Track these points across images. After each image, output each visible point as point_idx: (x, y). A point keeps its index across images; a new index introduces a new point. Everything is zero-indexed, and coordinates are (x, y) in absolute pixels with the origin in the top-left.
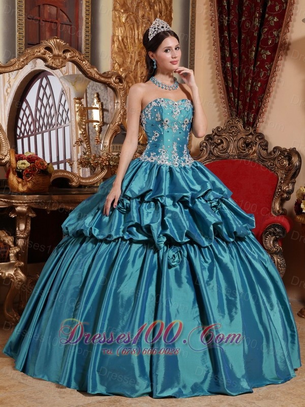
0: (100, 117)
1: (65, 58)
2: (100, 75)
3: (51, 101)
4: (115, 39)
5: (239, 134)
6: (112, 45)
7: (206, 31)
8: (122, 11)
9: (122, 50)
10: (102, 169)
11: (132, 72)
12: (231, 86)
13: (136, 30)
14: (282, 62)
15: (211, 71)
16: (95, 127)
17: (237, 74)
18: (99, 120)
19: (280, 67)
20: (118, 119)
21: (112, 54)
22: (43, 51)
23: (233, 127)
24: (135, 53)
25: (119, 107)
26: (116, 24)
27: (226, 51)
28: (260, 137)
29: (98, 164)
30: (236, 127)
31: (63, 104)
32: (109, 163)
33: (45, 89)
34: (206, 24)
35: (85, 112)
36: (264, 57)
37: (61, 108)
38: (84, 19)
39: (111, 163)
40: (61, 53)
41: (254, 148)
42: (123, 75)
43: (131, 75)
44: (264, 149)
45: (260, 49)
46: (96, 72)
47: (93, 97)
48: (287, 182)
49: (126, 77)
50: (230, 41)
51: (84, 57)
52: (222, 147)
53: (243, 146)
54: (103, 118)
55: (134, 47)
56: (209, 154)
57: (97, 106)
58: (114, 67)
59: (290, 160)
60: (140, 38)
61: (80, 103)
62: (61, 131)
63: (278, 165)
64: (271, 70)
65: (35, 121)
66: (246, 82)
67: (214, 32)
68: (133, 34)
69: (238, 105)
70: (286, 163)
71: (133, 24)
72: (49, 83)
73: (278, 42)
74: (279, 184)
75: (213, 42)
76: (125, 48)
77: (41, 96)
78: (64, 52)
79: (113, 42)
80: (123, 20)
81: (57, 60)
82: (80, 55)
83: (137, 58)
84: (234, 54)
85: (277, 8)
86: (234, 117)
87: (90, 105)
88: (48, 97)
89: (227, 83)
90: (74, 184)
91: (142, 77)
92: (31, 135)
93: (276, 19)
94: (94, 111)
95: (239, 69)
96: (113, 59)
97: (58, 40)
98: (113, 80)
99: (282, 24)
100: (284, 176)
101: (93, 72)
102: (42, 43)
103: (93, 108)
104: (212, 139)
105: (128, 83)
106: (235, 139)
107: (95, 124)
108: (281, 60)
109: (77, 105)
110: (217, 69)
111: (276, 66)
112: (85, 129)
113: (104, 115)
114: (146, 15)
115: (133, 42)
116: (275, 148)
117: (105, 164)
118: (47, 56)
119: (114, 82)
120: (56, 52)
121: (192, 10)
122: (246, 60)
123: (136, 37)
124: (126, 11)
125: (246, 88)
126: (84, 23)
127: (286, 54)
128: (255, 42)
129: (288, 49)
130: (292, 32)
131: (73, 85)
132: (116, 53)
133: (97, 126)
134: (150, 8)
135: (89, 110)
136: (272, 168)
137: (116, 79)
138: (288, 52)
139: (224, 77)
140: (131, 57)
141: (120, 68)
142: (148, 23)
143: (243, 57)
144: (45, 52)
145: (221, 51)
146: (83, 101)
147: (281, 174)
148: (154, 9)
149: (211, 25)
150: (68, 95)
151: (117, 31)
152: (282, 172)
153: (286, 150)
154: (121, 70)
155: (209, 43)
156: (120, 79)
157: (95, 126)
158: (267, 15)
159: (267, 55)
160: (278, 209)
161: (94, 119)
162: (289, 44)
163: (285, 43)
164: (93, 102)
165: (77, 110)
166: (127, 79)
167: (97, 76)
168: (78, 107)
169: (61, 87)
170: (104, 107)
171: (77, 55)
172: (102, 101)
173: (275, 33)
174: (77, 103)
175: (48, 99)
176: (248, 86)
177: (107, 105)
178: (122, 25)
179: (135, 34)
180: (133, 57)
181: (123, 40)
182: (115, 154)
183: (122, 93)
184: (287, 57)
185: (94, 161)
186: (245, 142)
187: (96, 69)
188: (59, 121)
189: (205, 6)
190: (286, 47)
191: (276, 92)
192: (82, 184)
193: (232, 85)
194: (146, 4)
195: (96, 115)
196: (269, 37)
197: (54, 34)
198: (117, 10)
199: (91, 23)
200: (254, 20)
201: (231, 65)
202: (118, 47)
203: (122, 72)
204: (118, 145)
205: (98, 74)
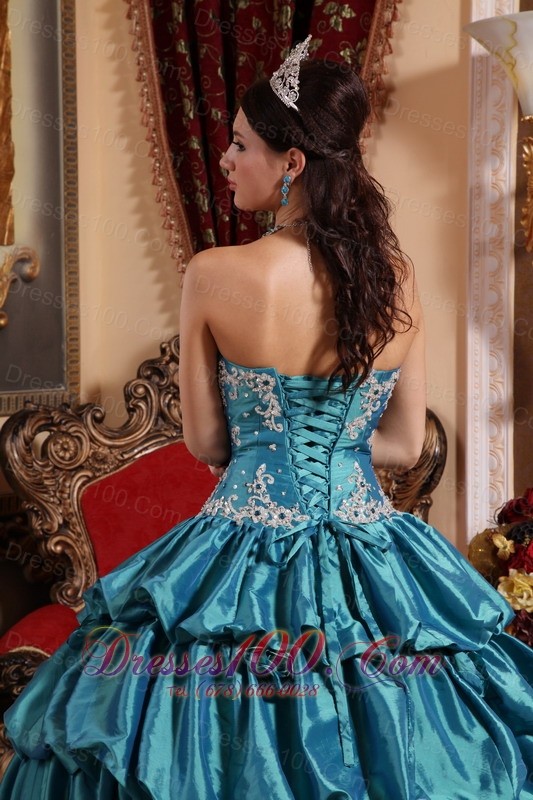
12: (206, 208)
27: (186, 101)
50: (196, 71)
56: (156, 420)
67: (140, 38)
75: (136, 69)
84: (214, 111)
89: (194, 198)
93: (347, 13)
99: (369, 27)
104: (161, 374)
110: (152, 155)
127: (381, 119)
129: (386, 103)
130: (401, 53)
138: (387, 113)
149: (129, 16)
155: (120, 70)
162: (390, 89)
163: (379, 86)
173: (345, 53)
184: (384, 129)
190: (384, 94)
193: (212, 206)
200: (280, 12)
201: (204, 143)
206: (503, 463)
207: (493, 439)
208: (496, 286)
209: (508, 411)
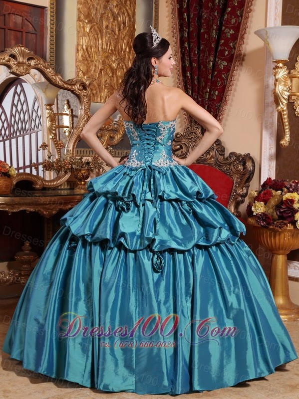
0: (70, 123)
1: (30, 66)
2: (64, 82)
3: (25, 107)
4: (80, 47)
5: (197, 140)
6: (76, 54)
8: (86, 21)
9: (86, 58)
10: (66, 173)
11: (95, 80)
12: (190, 94)
13: (100, 40)
14: (238, 72)
16: (65, 132)
17: (196, 83)
18: (69, 125)
19: (236, 77)
20: (82, 125)
21: (76, 62)
22: (7, 58)
23: (193, 133)
24: (99, 61)
25: (83, 113)
26: (80, 33)
27: (186, 61)
28: (217, 143)
29: (62, 168)
30: (195, 133)
31: (36, 110)
32: (72, 166)
33: (19, 96)
35: (55, 118)
36: (221, 67)
37: (34, 114)
38: (49, 28)
39: (74, 166)
40: (25, 61)
41: (211, 154)
42: (87, 83)
43: (95, 83)
44: (221, 155)
45: (217, 59)
46: (60, 79)
47: (63, 104)
48: (242, 185)
49: (90, 84)
50: (190, 52)
51: (48, 65)
52: (182, 152)
54: (73, 124)
55: (98, 56)
57: (68, 112)
58: (78, 75)
59: (244, 165)
60: (104, 47)
61: (51, 109)
62: (33, 136)
63: (233, 170)
64: (227, 80)
65: (10, 126)
66: (204, 91)
68: (97, 44)
70: (240, 167)
71: (97, 34)
72: (23, 90)
73: (234, 53)
74: (234, 188)
76: (89, 57)
77: (15, 102)
78: (29, 59)
79: (78, 51)
80: (88, 30)
81: (22, 68)
82: (45, 62)
83: (101, 66)
84: (193, 64)
85: (233, 21)
86: (193, 124)
87: (61, 111)
88: (22, 102)
89: (187, 91)
90: (38, 187)
91: (106, 84)
92: (7, 140)
93: (232, 32)
94: (64, 117)
95: (198, 79)
96: (77, 67)
97: (23, 48)
98: (77, 87)
99: (238, 36)
100: (239, 180)
101: (57, 79)
102: (6, 50)
103: (62, 114)
105: (92, 90)
106: (193, 144)
107: (65, 129)
108: (237, 70)
109: (48, 111)
110: (178, 78)
111: (232, 75)
112: (55, 134)
113: (74, 121)
114: (110, 26)
115: (97, 51)
116: (231, 153)
117: (68, 167)
118: (11, 63)
119: (78, 89)
120: (20, 59)
121: (155, 21)
122: (204, 69)
123: (100, 47)
124: (90, 22)
125: (204, 96)
126: (49, 32)
127: (241, 64)
128: (213, 53)
129: (243, 60)
130: (247, 44)
131: (44, 92)
132: (80, 61)
133: (67, 131)
134: (114, 19)
135: (60, 116)
136: (228, 172)
137: (80, 86)
138: (244, 63)
139: (184, 86)
140: (95, 66)
141: (84, 76)
142: (112, 33)
143: (202, 66)
144: (9, 59)
145: (182, 61)
146: (54, 108)
147: (236, 179)
148: (117, 20)
149: (173, 37)
150: (40, 101)
151: (81, 41)
152: (237, 176)
153: (240, 155)
154: (85, 77)
156: (84, 87)
157: (65, 131)
158: (223, 28)
159: (224, 65)
160: (233, 211)
161: (65, 125)
162: (245, 55)
163: (240, 55)
164: (63, 108)
165: (47, 115)
166: (92, 87)
167: (61, 83)
168: (48, 113)
169: (35, 94)
170: (74, 113)
171: (41, 62)
172: (72, 107)
173: (231, 45)
174: (47, 109)
175: (22, 105)
176: (206, 95)
178: (86, 35)
179: (99, 43)
180: (97, 65)
181: (87, 49)
182: (78, 158)
183: (86, 99)
184: (243, 68)
185: (58, 164)
187: (60, 77)
188: (33, 126)
189: (167, 19)
190: (241, 58)
191: (232, 100)
192: (45, 186)
193: (192, 93)
194: (109, 15)
195: (66, 121)
196: (226, 48)
197: (19, 42)
198: (81, 21)
199: (56, 32)
200: (212, 32)
201: (191, 74)
202: (82, 56)
203: (87, 80)
204: (82, 150)
205: (62, 81)
206: (272, 174)
207: (270, 166)
208: (272, 117)
209: (274, 157)
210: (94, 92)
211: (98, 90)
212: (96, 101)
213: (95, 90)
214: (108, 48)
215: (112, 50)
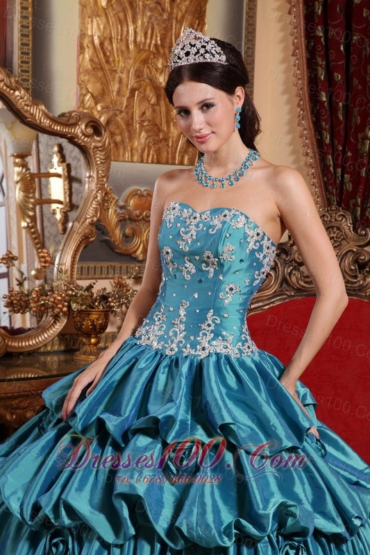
0: (65, 193)
2: (53, 120)
4: (86, 42)
5: (344, 243)
6: (78, 56)
7: (279, 26)
10: (56, 318)
11: (121, 112)
12: (328, 141)
13: (130, 23)
15: (287, 108)
16: (54, 213)
17: (341, 118)
18: (61, 198)
20: (91, 212)
21: (79, 74)
23: (333, 227)
24: (129, 71)
25: (93, 186)
26: (88, 10)
27: (319, 68)
29: (47, 309)
30: (338, 228)
32: (69, 307)
34: (279, 9)
35: (33, 183)
39: (74, 306)
42: (103, 119)
43: (119, 119)
46: (43, 111)
47: (51, 153)
49: (108, 122)
50: (327, 48)
51: (17, 82)
53: (351, 270)
54: (70, 195)
55: (125, 59)
56: (281, 285)
57: (60, 170)
58: (83, 102)
60: (138, 39)
61: (24, 165)
66: (360, 136)
67: (295, 28)
68: (125, 33)
69: (342, 182)
71: (124, 11)
75: (292, 48)
76: (107, 62)
79: (81, 49)
80: (104, 2)
82: (9, 76)
83: (132, 82)
84: (336, 74)
86: (334, 208)
87: (46, 168)
89: (321, 135)
91: (143, 121)
94: (53, 180)
95: (346, 107)
96: (81, 84)
98: (80, 129)
101: (37, 112)
103: (49, 175)
104: (287, 253)
105: (112, 134)
107: (54, 206)
109: (18, 169)
110: (299, 105)
112: (33, 219)
113: (73, 190)
115: (124, 48)
117: (61, 309)
119: (83, 134)
122: (360, 87)
123: (131, 38)
125: (359, 147)
126: (18, 7)
132: (87, 72)
133: (58, 211)
135: (43, 179)
137: (86, 127)
139: (314, 122)
140: (120, 81)
141: (96, 104)
142: (156, 8)
143: (356, 81)
145: (309, 67)
146: (32, 162)
149: (290, 13)
151: (89, 26)
154: (99, 108)
155: (285, 50)
156: (96, 128)
157: (54, 210)
161: (54, 197)
164: (51, 162)
165: (16, 178)
166: (112, 127)
167: (46, 122)
168: (19, 174)
170: (73, 174)
172: (69, 160)
174: (16, 165)
176: (363, 144)
177: (78, 170)
178: (101, 12)
179: (128, 31)
180: (125, 80)
181: (102, 44)
183: (99, 157)
185: (38, 301)
186: (356, 261)
187: (43, 107)
192: (11, 350)
193: (332, 139)
195: (57, 188)
199: (33, 8)
201: (329, 97)
202: (91, 60)
203: (101, 113)
204: (92, 265)
205: (47, 117)
210: (118, 138)
211: (126, 134)
212: (121, 159)
213: (121, 134)
214: (148, 41)
215: (156, 45)
